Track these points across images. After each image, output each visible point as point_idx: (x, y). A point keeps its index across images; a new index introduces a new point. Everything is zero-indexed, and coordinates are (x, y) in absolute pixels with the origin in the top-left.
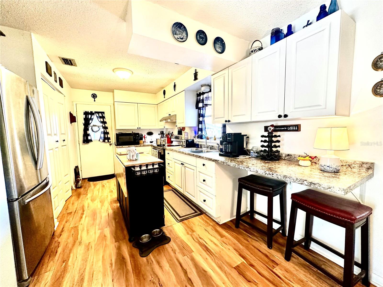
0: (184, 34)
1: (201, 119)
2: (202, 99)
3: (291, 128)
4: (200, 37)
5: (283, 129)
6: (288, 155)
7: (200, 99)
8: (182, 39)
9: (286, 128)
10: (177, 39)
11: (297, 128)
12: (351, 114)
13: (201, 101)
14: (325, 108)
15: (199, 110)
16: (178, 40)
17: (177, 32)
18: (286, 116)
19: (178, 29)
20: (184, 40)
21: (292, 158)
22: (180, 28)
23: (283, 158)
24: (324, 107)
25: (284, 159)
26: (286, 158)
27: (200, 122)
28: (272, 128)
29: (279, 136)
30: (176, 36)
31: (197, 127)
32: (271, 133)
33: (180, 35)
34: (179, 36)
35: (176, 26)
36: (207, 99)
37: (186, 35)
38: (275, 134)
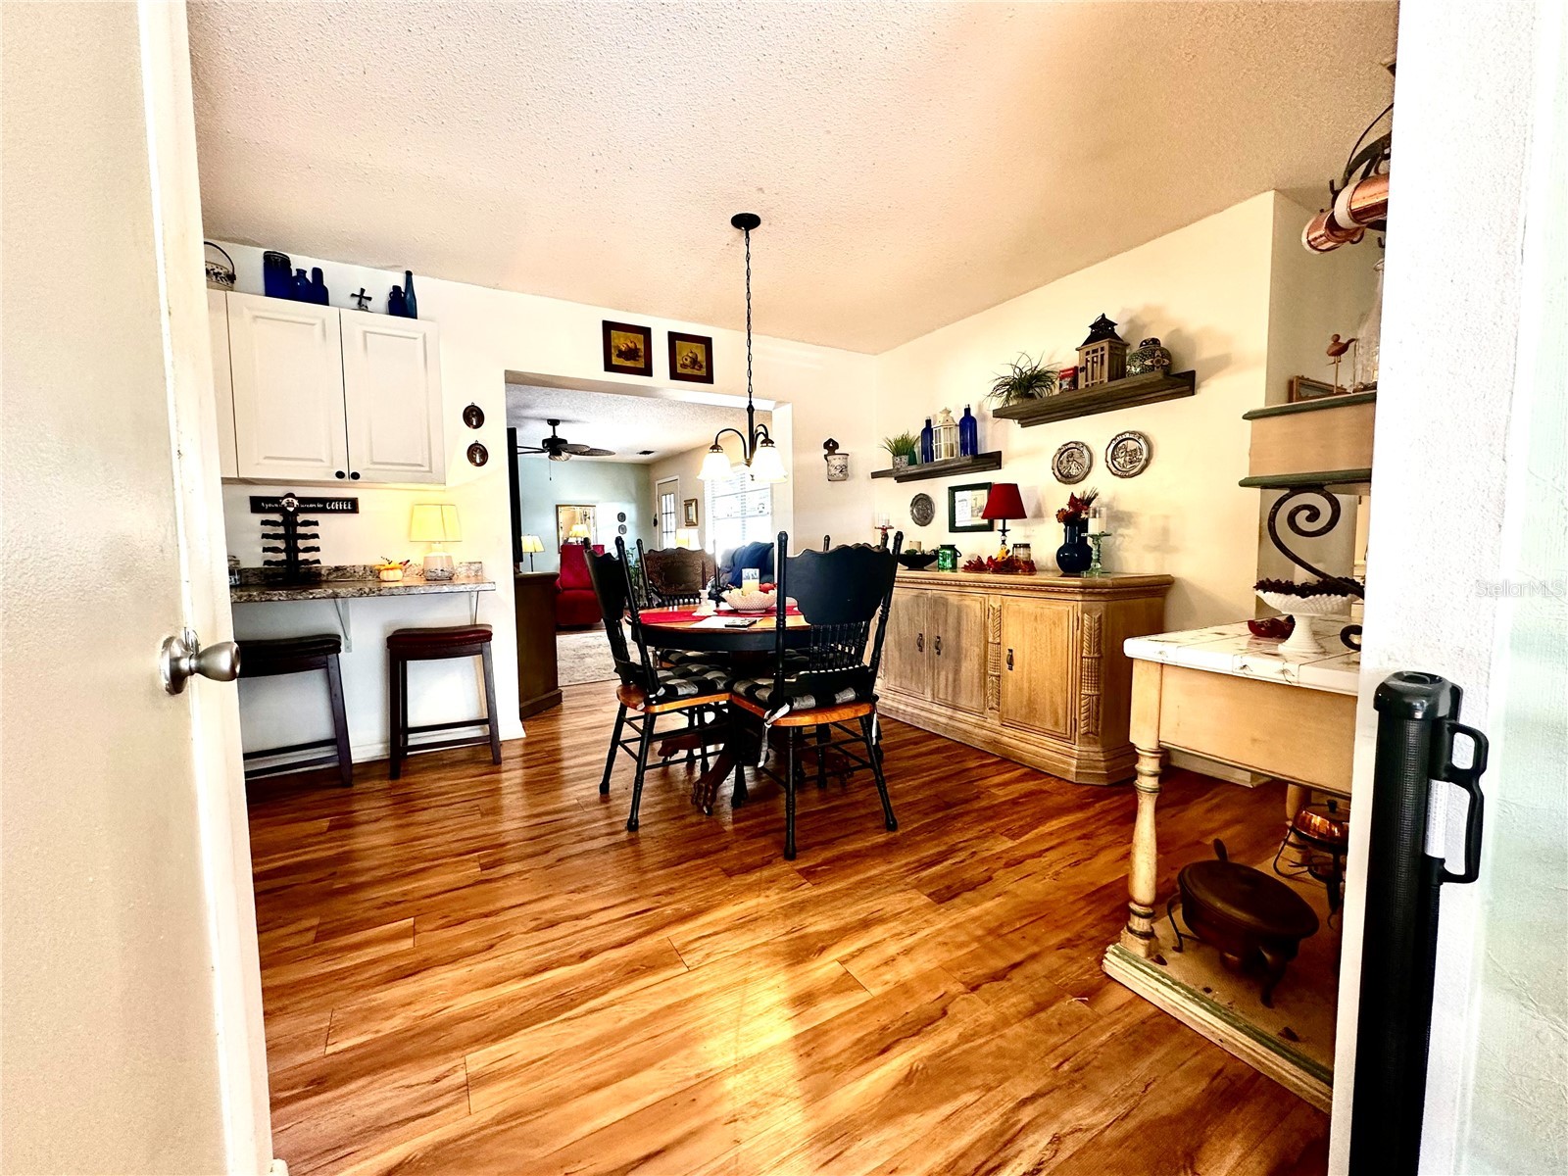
3: (335, 506)
5: (311, 506)
6: (337, 569)
9: (323, 505)
11: (349, 506)
14: (430, 472)
18: (355, 476)
21: (348, 575)
23: (325, 578)
24: (427, 469)
25: (327, 581)
26: (332, 578)
28: (293, 502)
29: (316, 523)
32: (292, 514)
38: (301, 518)
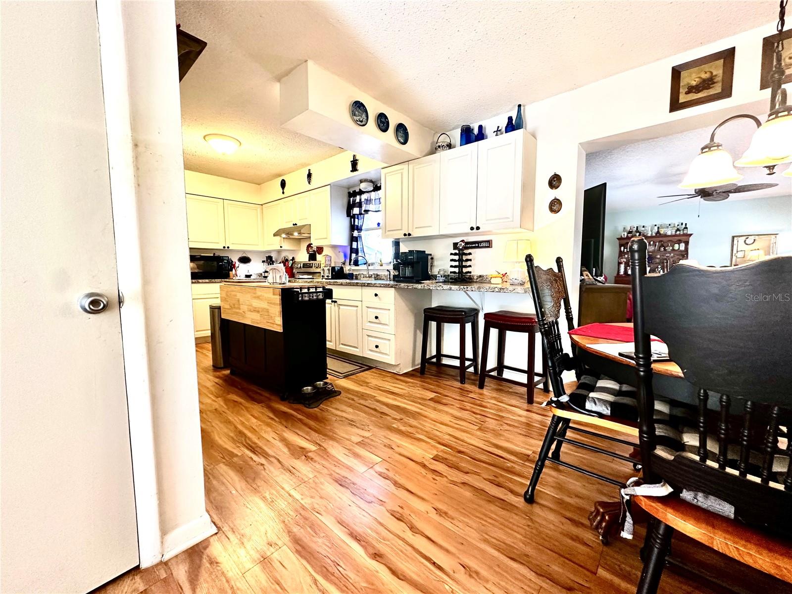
0: (364, 116)
1: (356, 234)
2: (359, 201)
3: (483, 245)
4: (381, 121)
5: (474, 245)
6: (480, 276)
7: (354, 201)
8: (362, 121)
9: (477, 245)
10: (356, 121)
11: (488, 244)
12: (535, 228)
13: (357, 205)
14: (513, 221)
15: (352, 219)
16: (358, 122)
17: (357, 112)
18: (478, 228)
19: (358, 109)
20: (363, 123)
21: (484, 279)
22: (360, 109)
23: (475, 281)
24: (511, 219)
25: (476, 282)
26: (477, 280)
27: (353, 239)
28: (463, 244)
29: (470, 254)
30: (355, 118)
31: (349, 247)
32: (462, 250)
33: (360, 117)
34: (358, 118)
35: (356, 105)
36: (369, 202)
37: (365, 118)
38: (466, 251)
